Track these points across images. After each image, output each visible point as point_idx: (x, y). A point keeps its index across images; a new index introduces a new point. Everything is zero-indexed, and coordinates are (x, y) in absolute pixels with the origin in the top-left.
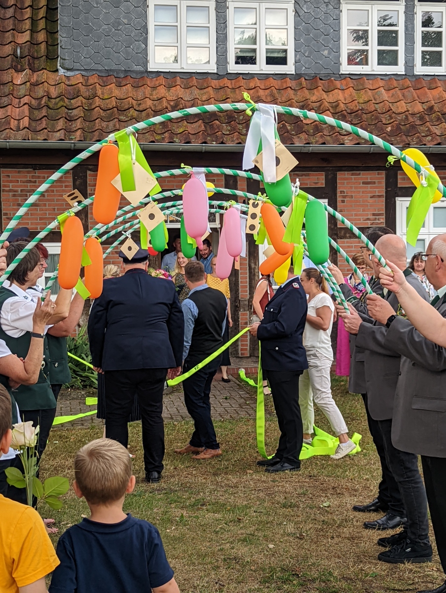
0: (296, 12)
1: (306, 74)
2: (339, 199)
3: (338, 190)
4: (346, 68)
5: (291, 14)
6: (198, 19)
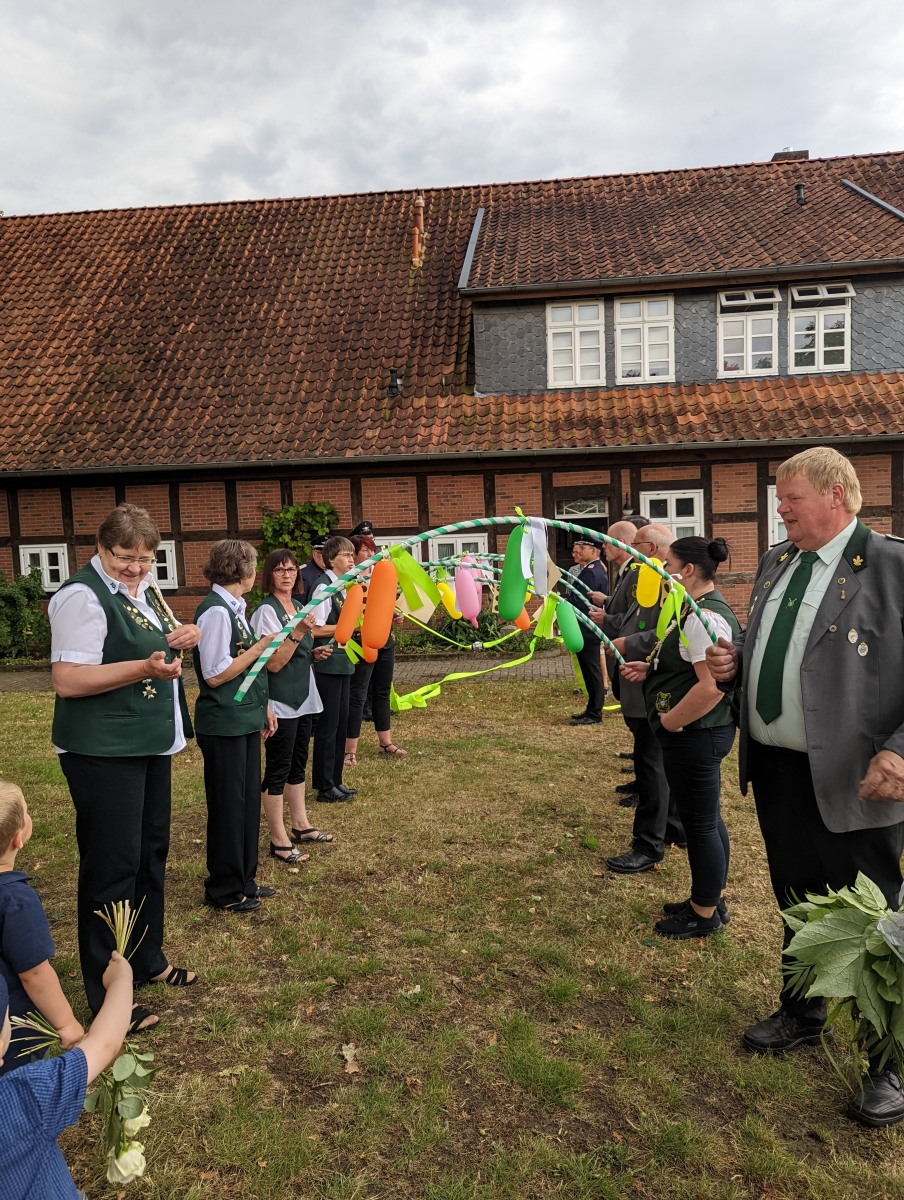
0: (676, 328)
1: (685, 382)
2: (714, 489)
3: (713, 481)
4: (722, 374)
5: (672, 331)
6: (590, 343)
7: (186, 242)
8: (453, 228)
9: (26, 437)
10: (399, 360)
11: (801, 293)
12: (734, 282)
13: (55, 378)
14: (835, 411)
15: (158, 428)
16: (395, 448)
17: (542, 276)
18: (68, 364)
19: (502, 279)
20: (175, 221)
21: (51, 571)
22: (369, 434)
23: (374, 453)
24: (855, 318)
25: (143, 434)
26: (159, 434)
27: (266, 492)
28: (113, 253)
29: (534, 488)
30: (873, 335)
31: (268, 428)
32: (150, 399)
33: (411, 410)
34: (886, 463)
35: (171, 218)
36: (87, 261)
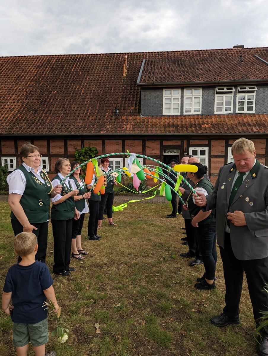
0: (202, 98)
1: (204, 114)
2: (212, 147)
3: (212, 145)
4: (216, 112)
5: (201, 99)
6: (176, 101)
7: (55, 66)
8: (135, 65)
9: (4, 124)
10: (118, 105)
11: (241, 89)
12: (221, 84)
13: (13, 106)
14: (249, 125)
15: (44, 123)
16: (116, 131)
17: (162, 80)
18: (18, 102)
19: (150, 81)
20: (51, 60)
21: (11, 165)
22: (108, 127)
23: (109, 133)
24: (257, 97)
25: (40, 124)
26: (44, 124)
27: (76, 143)
28: (32, 69)
29: (157, 145)
30: (262, 102)
31: (78, 124)
32: (42, 114)
33: (121, 120)
34: (264, 141)
35: (50, 59)
36: (24, 71)
